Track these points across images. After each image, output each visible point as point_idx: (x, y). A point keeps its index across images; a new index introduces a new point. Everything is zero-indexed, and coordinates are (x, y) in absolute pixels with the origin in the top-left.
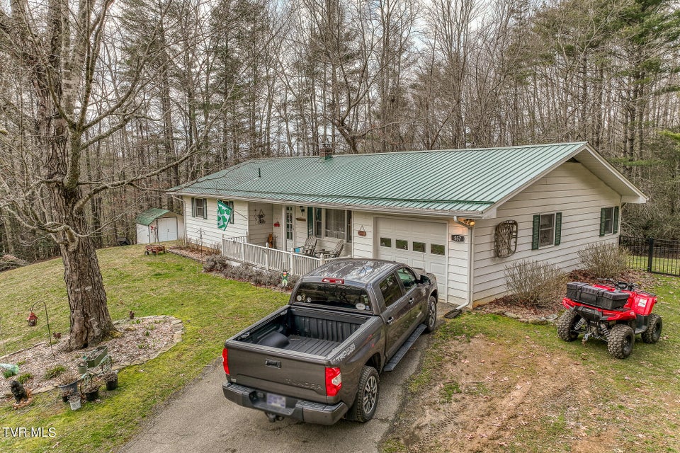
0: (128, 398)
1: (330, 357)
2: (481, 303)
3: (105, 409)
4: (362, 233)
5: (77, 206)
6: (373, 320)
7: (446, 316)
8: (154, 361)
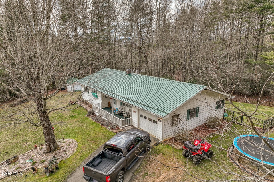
0: (61, 172)
1: (107, 173)
2: (166, 140)
3: (55, 176)
4: (134, 112)
5: (46, 115)
6: (123, 158)
7: (154, 145)
8: (68, 159)
